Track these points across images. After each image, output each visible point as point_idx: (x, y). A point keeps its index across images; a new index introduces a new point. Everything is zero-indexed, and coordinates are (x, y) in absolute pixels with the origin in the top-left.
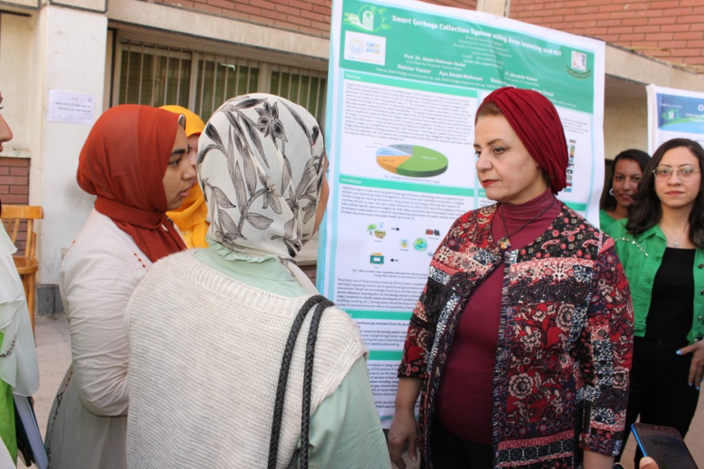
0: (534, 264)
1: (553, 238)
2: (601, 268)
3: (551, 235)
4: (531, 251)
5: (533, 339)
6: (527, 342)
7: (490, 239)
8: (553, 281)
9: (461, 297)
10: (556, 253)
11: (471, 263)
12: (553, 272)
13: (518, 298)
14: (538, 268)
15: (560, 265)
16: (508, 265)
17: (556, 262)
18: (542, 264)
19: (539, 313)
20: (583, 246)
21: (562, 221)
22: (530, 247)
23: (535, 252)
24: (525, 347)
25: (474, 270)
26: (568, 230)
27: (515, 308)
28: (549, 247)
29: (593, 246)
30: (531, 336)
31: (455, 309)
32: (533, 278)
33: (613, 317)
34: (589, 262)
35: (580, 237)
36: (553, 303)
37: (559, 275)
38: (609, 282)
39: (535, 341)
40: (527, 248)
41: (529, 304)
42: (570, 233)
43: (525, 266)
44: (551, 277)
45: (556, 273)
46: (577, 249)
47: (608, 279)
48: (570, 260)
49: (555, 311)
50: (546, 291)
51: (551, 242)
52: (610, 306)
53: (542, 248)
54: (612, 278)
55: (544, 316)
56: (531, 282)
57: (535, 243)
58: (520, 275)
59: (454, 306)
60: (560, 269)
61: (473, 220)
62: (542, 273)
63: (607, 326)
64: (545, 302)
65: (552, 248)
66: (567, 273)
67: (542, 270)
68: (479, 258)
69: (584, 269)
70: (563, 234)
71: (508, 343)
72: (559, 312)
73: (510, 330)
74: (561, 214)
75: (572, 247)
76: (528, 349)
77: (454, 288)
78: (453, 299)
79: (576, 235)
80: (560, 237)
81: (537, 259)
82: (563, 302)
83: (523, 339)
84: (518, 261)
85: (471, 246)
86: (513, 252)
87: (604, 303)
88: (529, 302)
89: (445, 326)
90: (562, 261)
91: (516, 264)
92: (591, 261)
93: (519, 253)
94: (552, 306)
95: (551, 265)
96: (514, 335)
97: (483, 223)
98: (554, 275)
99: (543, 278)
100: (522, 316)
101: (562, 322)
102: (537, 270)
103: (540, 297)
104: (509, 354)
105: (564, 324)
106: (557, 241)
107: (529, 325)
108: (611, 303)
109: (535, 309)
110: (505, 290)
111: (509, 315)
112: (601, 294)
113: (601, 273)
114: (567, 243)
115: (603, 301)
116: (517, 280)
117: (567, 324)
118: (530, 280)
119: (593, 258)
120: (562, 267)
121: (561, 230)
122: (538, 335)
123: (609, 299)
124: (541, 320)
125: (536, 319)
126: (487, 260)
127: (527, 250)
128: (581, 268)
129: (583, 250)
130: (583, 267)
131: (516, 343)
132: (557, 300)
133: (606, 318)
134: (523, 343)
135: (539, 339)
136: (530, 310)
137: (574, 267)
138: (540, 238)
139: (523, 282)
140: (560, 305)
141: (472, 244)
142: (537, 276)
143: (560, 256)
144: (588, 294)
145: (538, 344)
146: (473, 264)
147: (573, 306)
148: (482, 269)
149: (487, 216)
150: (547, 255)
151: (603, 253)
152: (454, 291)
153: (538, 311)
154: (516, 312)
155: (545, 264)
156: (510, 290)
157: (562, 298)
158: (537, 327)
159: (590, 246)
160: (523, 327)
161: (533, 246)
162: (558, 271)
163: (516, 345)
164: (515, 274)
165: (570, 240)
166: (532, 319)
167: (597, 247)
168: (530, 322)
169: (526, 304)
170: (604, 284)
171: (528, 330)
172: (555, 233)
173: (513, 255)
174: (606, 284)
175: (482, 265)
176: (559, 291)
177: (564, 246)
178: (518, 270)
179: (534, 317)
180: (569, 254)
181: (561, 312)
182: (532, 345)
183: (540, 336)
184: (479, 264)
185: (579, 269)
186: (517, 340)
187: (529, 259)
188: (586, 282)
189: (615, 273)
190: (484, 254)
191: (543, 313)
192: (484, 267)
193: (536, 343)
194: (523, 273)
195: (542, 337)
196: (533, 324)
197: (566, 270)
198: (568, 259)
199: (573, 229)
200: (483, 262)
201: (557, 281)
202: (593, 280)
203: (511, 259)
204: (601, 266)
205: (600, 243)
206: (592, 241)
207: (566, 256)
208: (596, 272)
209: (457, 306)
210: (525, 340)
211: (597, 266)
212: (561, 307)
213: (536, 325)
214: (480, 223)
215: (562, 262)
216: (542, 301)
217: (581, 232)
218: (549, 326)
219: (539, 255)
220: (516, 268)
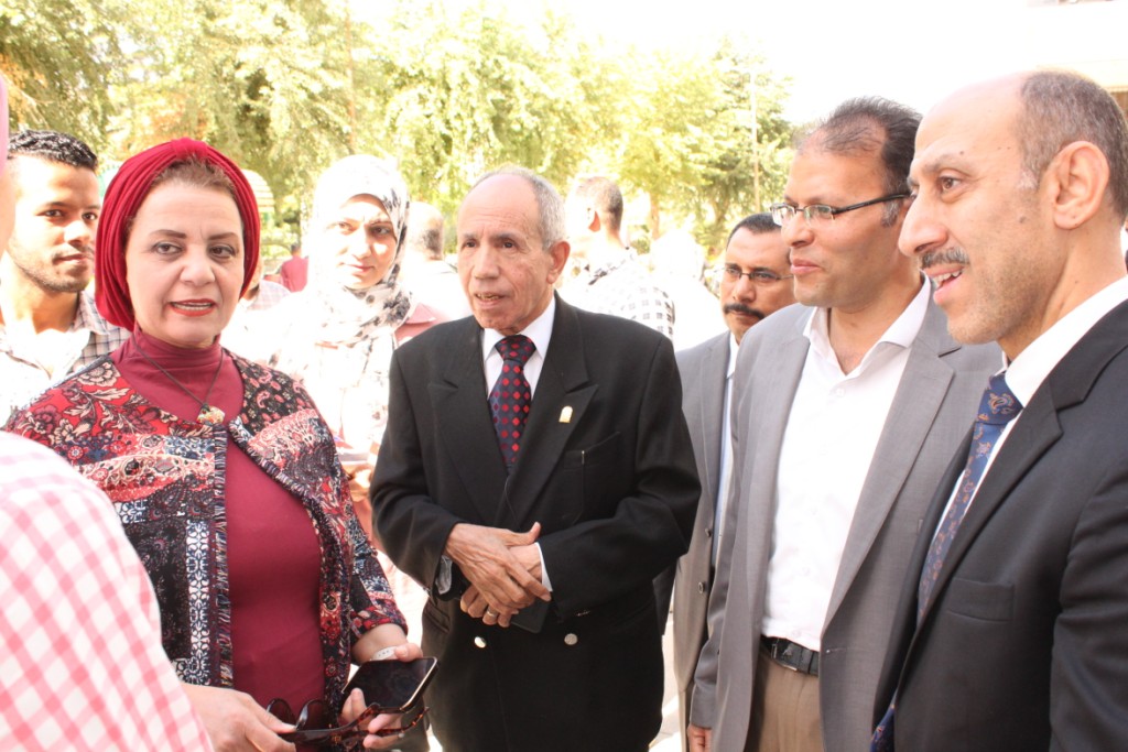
0: (275, 431)
4: (253, 414)
7: (166, 417)
8: (309, 449)
9: (207, 520)
10: (281, 409)
11: (173, 462)
12: (300, 436)
14: (284, 435)
15: (299, 425)
17: (292, 422)
22: (248, 408)
23: (259, 415)
25: (189, 473)
28: (266, 402)
31: (212, 544)
32: (291, 450)
35: (281, 381)
37: (307, 437)
45: (304, 436)
51: (260, 396)
53: (261, 406)
58: (276, 450)
59: (205, 541)
60: (302, 430)
61: (83, 397)
62: (294, 441)
65: (269, 403)
66: (310, 432)
67: (289, 436)
68: (180, 452)
70: (261, 381)
75: (287, 396)
77: (179, 514)
78: (193, 530)
80: (263, 387)
81: (270, 422)
84: (253, 433)
86: (237, 422)
89: (205, 583)
91: (253, 438)
95: (293, 427)
97: (116, 396)
116: (281, 458)
120: (302, 427)
126: (197, 450)
127: (248, 415)
138: (247, 392)
141: (138, 435)
143: (288, 414)
146: (177, 462)
148: (203, 467)
149: (111, 383)
150: (276, 414)
152: (185, 517)
155: (285, 428)
165: (277, 388)
172: (253, 382)
173: (239, 427)
175: (197, 461)
177: (279, 398)
178: (265, 444)
184: (189, 460)
190: (180, 443)
192: (202, 463)
194: (277, 446)
197: (308, 429)
198: (298, 413)
200: (192, 455)
201: (311, 446)
203: (243, 433)
209: (211, 537)
214: (108, 398)
216: (321, 480)
219: (266, 416)
220: (259, 444)
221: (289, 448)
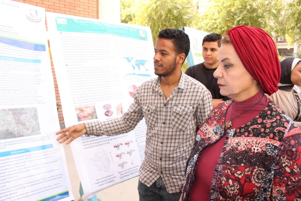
0: (242, 140)
1: (257, 124)
2: (285, 147)
3: (257, 121)
4: (243, 130)
5: (233, 188)
6: (229, 189)
7: (224, 120)
8: (251, 153)
10: (257, 134)
12: (252, 146)
13: (227, 160)
14: (244, 142)
15: (258, 143)
16: (227, 138)
17: (255, 140)
18: (246, 141)
19: (239, 172)
20: (275, 131)
21: (266, 113)
22: (242, 128)
23: (245, 132)
24: (228, 192)
25: (210, 136)
26: (268, 119)
27: (224, 165)
28: (254, 129)
29: (282, 132)
30: (232, 186)
32: (239, 148)
33: (289, 183)
34: (276, 142)
35: (275, 124)
36: (249, 167)
37: (256, 148)
38: (290, 158)
39: (234, 190)
40: (240, 129)
41: (233, 165)
42: (269, 121)
43: (237, 140)
44: (250, 149)
45: (254, 147)
46: (270, 133)
47: (289, 156)
48: (265, 140)
49: (250, 172)
50: (246, 158)
51: (255, 126)
52: (288, 175)
53: (250, 129)
54: (293, 155)
55: (243, 175)
56: (237, 151)
57: (246, 126)
58: (232, 145)
60: (257, 145)
61: (220, 107)
62: (246, 146)
63: (284, 188)
64: (245, 165)
65: (255, 130)
66: (261, 148)
67: (246, 144)
68: (215, 131)
69: (273, 147)
70: (265, 121)
71: (217, 188)
72: (254, 173)
73: (219, 180)
74: (266, 108)
75: (267, 131)
76: (230, 194)
77: (200, 148)
78: (198, 154)
79: (272, 123)
80: (262, 123)
81: (245, 136)
82: (256, 167)
83: (227, 187)
84: (234, 136)
85: (214, 123)
86: (232, 130)
87: (283, 172)
88: (234, 164)
90: (259, 139)
91: (232, 138)
92: (278, 142)
93: (235, 131)
94: (249, 169)
95: (252, 142)
96: (221, 183)
97: (224, 109)
98: (253, 148)
99: (245, 150)
100: (228, 172)
101: (256, 180)
102: (243, 144)
103: (241, 162)
104: (218, 195)
105: (257, 181)
106: (260, 126)
107: (231, 179)
108: (289, 173)
109: (237, 169)
110: (222, 154)
111: (219, 170)
112: (282, 165)
113: (283, 151)
114: (265, 128)
115: (282, 170)
116: (230, 149)
117: (259, 181)
118: (237, 149)
119: (280, 140)
120: (259, 144)
121: (264, 119)
122: (237, 186)
123: (288, 170)
124: (240, 177)
125: (237, 176)
126: (218, 132)
127: (240, 130)
128: (271, 146)
129: (274, 134)
130: (273, 145)
131: (222, 188)
132: (252, 165)
133: (283, 183)
134: (226, 190)
135: (238, 189)
136: (233, 169)
137: (266, 145)
138: (250, 123)
139: (233, 150)
140: (254, 168)
142: (242, 148)
143: (258, 137)
144: (272, 164)
145: (236, 192)
146: (211, 132)
147: (264, 170)
148: (214, 137)
149: (227, 105)
150: (251, 135)
151: (288, 137)
153: (238, 170)
154: (224, 169)
155: (248, 141)
156: (224, 155)
157: (256, 165)
158: (237, 181)
159: (279, 132)
160: (228, 179)
161: (244, 128)
162: (256, 146)
163: (222, 190)
164: (230, 144)
165: (268, 126)
166: (234, 175)
167: (284, 133)
168: (233, 177)
169: (232, 165)
170: (285, 159)
171: (231, 182)
172: (260, 120)
173: (232, 132)
174: (287, 159)
175: (215, 135)
176: (254, 159)
177: (263, 130)
178: (232, 142)
179: (235, 174)
180: (265, 135)
181: (256, 173)
182: (232, 192)
183: (238, 187)
184: (214, 134)
185: (270, 146)
186: (223, 187)
187: (240, 136)
188: (272, 156)
189: (295, 153)
190: (218, 128)
191: (242, 173)
193: (235, 192)
194: (234, 144)
195: (239, 188)
196: (234, 178)
197: (261, 146)
198: (264, 138)
199: (271, 119)
200: (216, 133)
201: (254, 152)
202: (277, 156)
203: (230, 134)
204: (285, 146)
205: (287, 130)
206: (281, 129)
207: (262, 137)
208: (280, 150)
210: (228, 188)
211: (281, 146)
212: (255, 170)
213: (236, 180)
215: (259, 141)
216: (242, 165)
217: (276, 122)
218: (246, 181)
219: (246, 134)
220: (231, 141)
221: (239, 147)
